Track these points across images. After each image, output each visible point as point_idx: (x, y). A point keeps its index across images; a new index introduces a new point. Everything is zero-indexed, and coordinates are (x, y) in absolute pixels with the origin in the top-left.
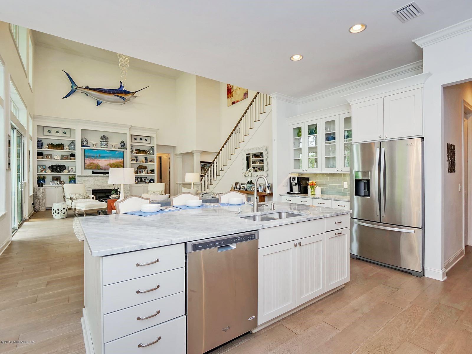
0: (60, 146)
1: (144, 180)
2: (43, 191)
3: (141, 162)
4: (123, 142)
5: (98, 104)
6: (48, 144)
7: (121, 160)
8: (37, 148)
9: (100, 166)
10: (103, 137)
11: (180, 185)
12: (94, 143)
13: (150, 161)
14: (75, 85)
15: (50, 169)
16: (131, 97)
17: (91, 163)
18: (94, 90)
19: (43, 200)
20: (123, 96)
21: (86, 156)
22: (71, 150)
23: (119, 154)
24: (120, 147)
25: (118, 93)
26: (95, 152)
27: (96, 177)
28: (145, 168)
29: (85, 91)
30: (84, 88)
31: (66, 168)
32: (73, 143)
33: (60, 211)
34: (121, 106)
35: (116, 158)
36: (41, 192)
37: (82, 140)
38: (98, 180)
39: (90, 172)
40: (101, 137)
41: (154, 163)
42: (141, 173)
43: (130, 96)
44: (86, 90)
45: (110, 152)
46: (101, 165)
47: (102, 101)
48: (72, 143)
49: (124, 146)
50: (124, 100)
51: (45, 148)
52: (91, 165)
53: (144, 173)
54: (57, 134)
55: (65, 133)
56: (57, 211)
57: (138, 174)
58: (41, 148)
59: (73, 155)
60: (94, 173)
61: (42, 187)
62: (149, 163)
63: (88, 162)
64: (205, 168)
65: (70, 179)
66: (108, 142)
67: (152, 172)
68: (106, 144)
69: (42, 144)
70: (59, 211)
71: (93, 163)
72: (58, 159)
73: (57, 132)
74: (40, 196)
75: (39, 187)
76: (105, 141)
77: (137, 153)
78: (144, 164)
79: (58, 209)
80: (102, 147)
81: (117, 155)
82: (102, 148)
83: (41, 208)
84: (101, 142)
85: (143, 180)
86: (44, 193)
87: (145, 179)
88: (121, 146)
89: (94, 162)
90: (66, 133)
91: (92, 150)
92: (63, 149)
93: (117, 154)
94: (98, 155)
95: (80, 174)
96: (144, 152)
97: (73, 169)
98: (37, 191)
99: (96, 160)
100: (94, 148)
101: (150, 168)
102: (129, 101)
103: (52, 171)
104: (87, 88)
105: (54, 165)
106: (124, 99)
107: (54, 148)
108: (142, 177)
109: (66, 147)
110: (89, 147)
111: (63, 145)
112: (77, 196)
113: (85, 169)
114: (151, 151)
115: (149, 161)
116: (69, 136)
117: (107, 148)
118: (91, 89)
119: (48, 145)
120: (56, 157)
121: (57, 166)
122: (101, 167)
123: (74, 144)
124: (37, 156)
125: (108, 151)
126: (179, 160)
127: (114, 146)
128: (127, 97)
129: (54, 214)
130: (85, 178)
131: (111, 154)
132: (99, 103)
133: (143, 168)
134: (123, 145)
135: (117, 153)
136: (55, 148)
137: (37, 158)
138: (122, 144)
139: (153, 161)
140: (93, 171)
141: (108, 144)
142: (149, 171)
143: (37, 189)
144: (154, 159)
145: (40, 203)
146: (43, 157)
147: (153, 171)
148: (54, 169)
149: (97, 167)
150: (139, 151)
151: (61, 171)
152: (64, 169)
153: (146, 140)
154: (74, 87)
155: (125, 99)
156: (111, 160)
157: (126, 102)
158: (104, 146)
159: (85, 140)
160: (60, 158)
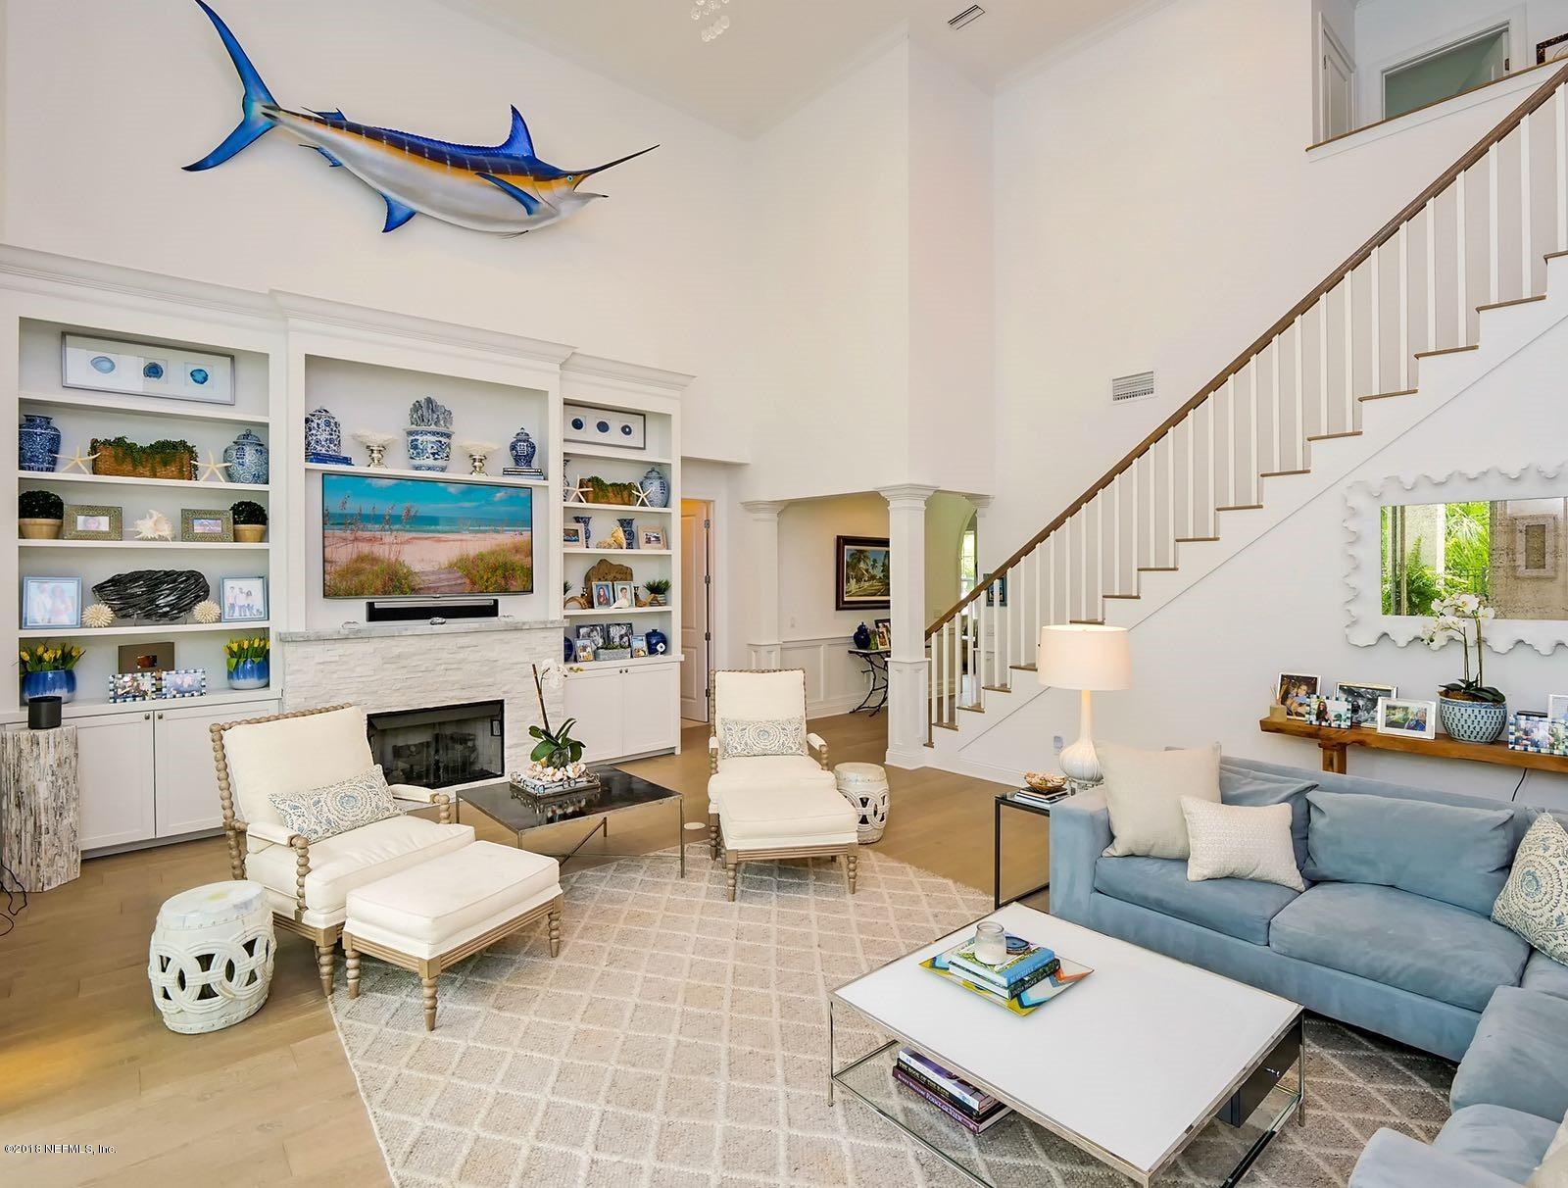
0: (172, 457)
1: (622, 637)
2: (67, 751)
3: (610, 547)
4: (523, 437)
5: (395, 220)
6: (94, 442)
7: (518, 539)
8: (21, 468)
9: (410, 573)
10: (426, 412)
11: (770, 652)
12: (376, 438)
13: (649, 541)
14: (263, 95)
15: (107, 601)
16: (561, 199)
17: (361, 559)
18: (374, 134)
19: (59, 812)
20: (526, 185)
21: (334, 516)
22: (239, 481)
23: (510, 500)
24: (510, 464)
25: (500, 169)
26: (383, 493)
27: (390, 642)
28: (625, 574)
29: (320, 138)
30: (317, 120)
31: (207, 592)
32: (253, 438)
33: (218, 969)
34: (511, 240)
35: (497, 523)
36: (49, 758)
37: (307, 421)
38: (399, 656)
39: (357, 609)
40: (417, 407)
41: (664, 552)
42: (608, 603)
43: (559, 187)
44: (327, 132)
45: (463, 493)
46: (417, 568)
47: (415, 207)
48: (246, 436)
49: (529, 463)
50: (530, 212)
51: (76, 469)
52: (358, 572)
53: (623, 605)
54: (154, 385)
55: (199, 377)
56: (196, 978)
57: (593, 607)
58: (48, 470)
59: (251, 514)
60: (375, 614)
61: (55, 721)
62: (645, 550)
63: (344, 554)
64: (862, 565)
65: (233, 654)
66: (448, 436)
67: (660, 597)
68: (441, 451)
69: (55, 442)
70: (216, 974)
71: (374, 560)
72: (162, 539)
73: (153, 371)
74: (43, 790)
75: (34, 723)
76: (433, 428)
77: (591, 496)
78: (619, 554)
79: (205, 961)
80: (417, 462)
81: (503, 509)
82: (417, 468)
83: (45, 872)
84: (410, 433)
85: (617, 640)
86: (68, 770)
87: (623, 632)
88: (517, 459)
89: (382, 551)
90: (205, 379)
91: (369, 481)
92: (192, 473)
93: (501, 501)
94: (400, 510)
95: (299, 627)
96: (623, 492)
97: (249, 594)
98: (20, 757)
99: (388, 538)
100: (374, 470)
101: (644, 575)
102: (552, 216)
103: (122, 614)
104: (335, 121)
105: (135, 577)
106: (528, 201)
107: (135, 467)
108: (608, 626)
109: (210, 462)
110: (347, 461)
111: (191, 452)
112: (330, 809)
113: (324, 596)
114: (654, 488)
115: (642, 539)
116: (227, 398)
117: (443, 469)
118: (356, 129)
119: (94, 449)
120: (146, 527)
121: (154, 581)
122: (417, 582)
123: (262, 449)
124: (20, 517)
125: (452, 489)
126: (764, 528)
127: (477, 462)
128: (543, 193)
129: (166, 996)
130: (328, 646)
131: (467, 504)
132: (398, 215)
133: (615, 579)
134: (524, 454)
135: (500, 495)
136: (141, 470)
137: (22, 535)
138: (522, 447)
139: (661, 539)
140: (371, 605)
141: (449, 446)
142: (645, 595)
143: (17, 742)
144: (665, 531)
145: (45, 839)
146: (60, 527)
147: (658, 589)
148: (133, 596)
149: (396, 580)
150: (595, 488)
151: (180, 610)
152: (198, 599)
153: (627, 431)
154: (258, 109)
155: (534, 207)
156: (469, 536)
157: (537, 222)
158: (430, 462)
159: (328, 423)
160: (174, 528)
